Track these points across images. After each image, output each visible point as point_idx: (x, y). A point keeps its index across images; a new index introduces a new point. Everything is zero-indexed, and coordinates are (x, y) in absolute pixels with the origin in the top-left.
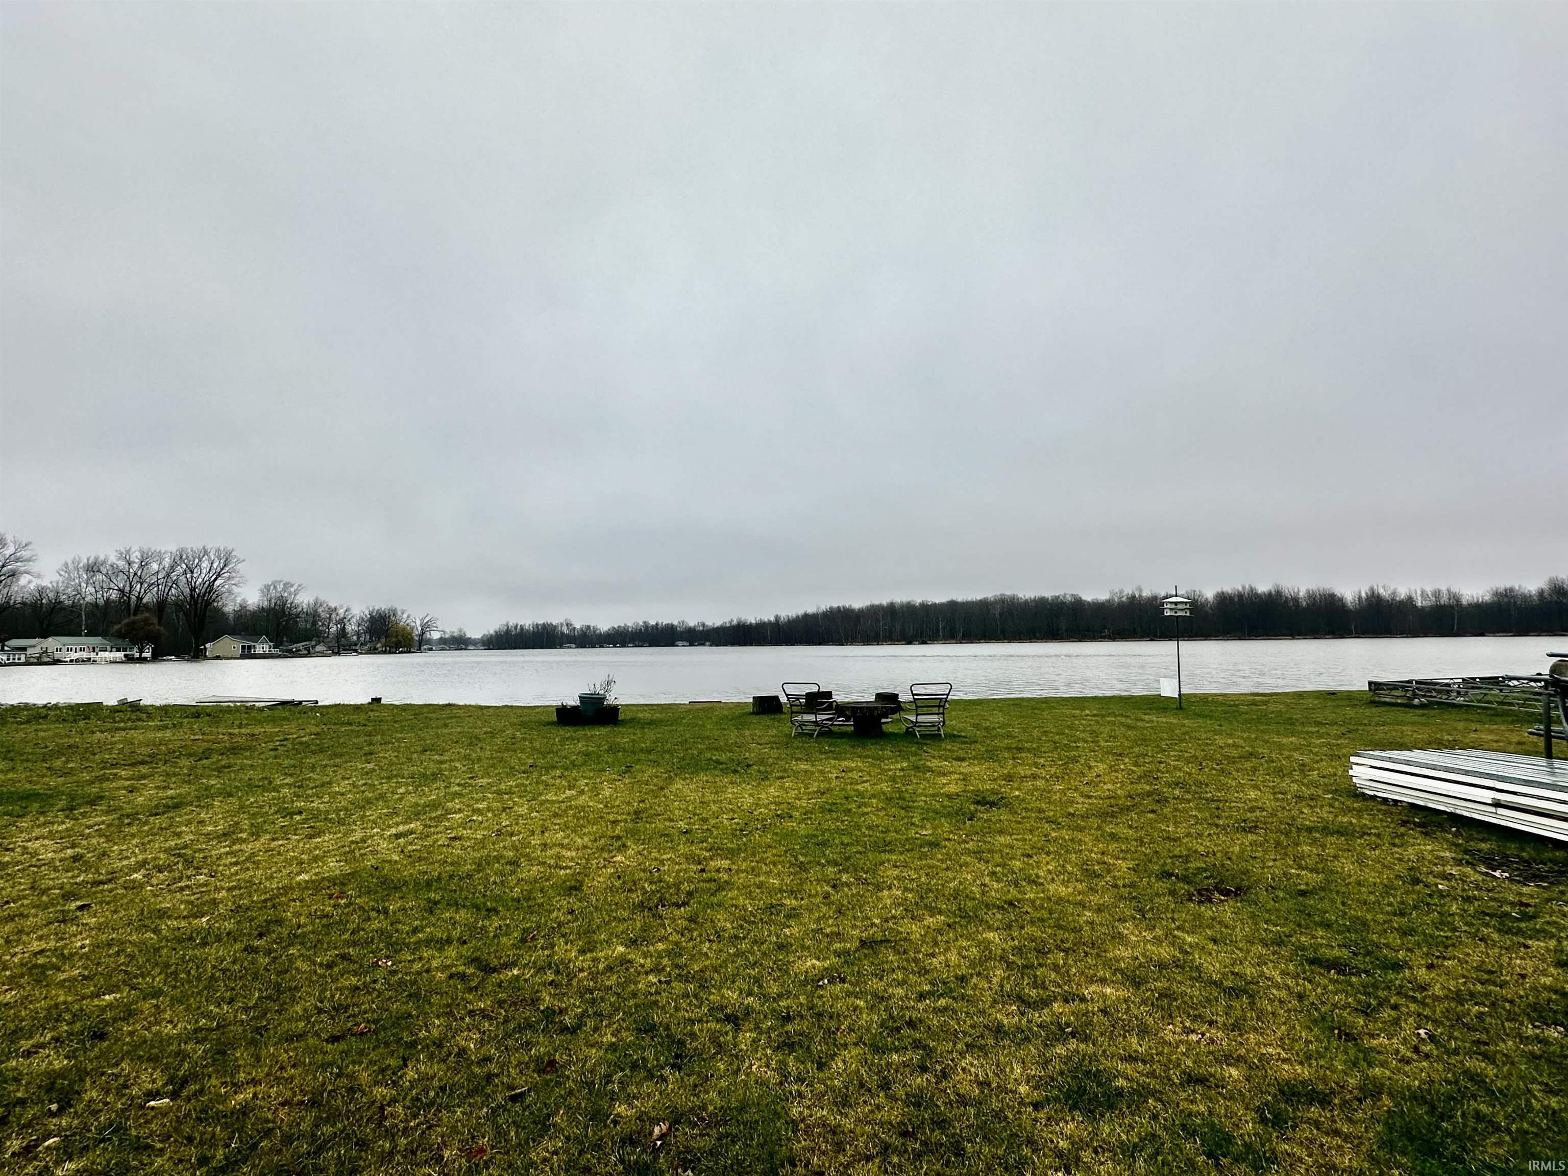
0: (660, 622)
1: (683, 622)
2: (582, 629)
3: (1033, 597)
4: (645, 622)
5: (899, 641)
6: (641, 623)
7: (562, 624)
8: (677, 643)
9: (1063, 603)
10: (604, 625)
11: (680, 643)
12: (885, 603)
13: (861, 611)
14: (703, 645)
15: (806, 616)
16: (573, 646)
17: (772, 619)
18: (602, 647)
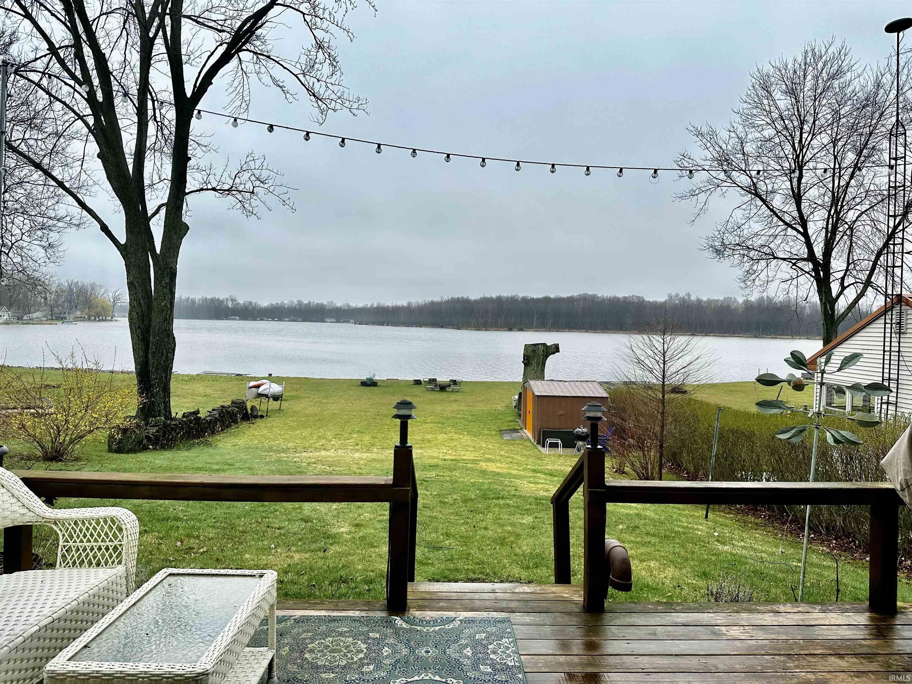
0: (312, 301)
1: (331, 302)
2: (244, 304)
3: (609, 296)
4: (299, 301)
5: (502, 327)
6: (296, 302)
7: (227, 300)
8: (326, 320)
9: (630, 303)
10: (264, 303)
11: (328, 320)
12: (494, 296)
13: (476, 301)
14: (348, 322)
15: (432, 303)
16: (238, 318)
17: (405, 304)
18: (262, 320)
